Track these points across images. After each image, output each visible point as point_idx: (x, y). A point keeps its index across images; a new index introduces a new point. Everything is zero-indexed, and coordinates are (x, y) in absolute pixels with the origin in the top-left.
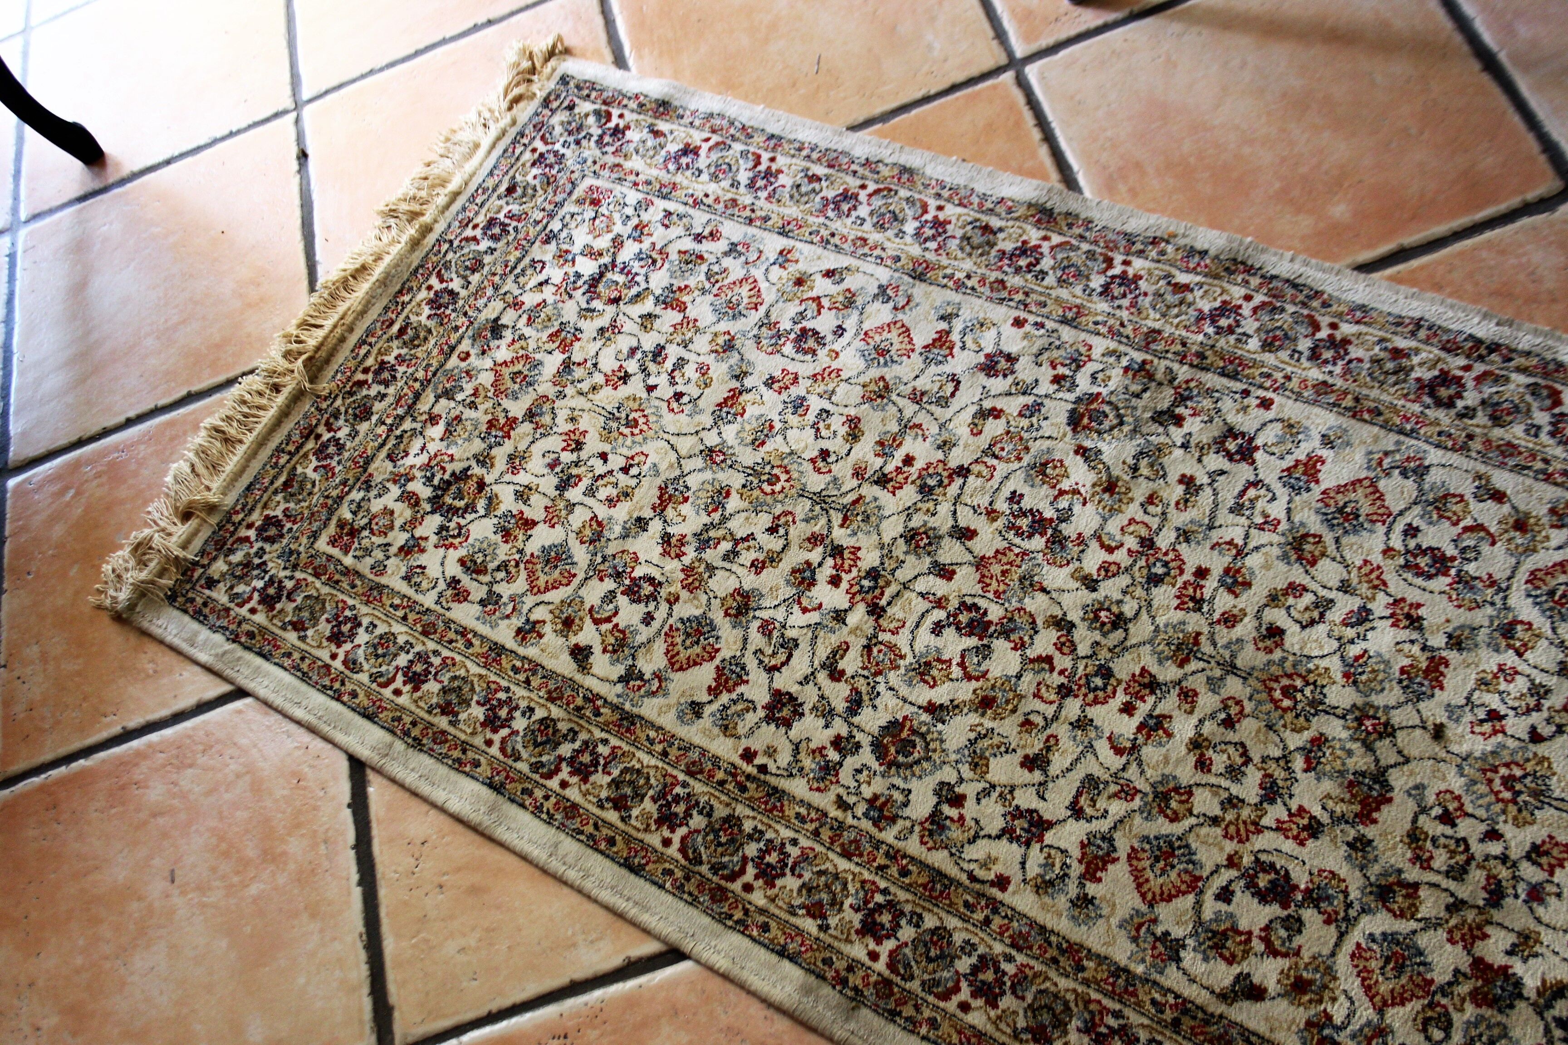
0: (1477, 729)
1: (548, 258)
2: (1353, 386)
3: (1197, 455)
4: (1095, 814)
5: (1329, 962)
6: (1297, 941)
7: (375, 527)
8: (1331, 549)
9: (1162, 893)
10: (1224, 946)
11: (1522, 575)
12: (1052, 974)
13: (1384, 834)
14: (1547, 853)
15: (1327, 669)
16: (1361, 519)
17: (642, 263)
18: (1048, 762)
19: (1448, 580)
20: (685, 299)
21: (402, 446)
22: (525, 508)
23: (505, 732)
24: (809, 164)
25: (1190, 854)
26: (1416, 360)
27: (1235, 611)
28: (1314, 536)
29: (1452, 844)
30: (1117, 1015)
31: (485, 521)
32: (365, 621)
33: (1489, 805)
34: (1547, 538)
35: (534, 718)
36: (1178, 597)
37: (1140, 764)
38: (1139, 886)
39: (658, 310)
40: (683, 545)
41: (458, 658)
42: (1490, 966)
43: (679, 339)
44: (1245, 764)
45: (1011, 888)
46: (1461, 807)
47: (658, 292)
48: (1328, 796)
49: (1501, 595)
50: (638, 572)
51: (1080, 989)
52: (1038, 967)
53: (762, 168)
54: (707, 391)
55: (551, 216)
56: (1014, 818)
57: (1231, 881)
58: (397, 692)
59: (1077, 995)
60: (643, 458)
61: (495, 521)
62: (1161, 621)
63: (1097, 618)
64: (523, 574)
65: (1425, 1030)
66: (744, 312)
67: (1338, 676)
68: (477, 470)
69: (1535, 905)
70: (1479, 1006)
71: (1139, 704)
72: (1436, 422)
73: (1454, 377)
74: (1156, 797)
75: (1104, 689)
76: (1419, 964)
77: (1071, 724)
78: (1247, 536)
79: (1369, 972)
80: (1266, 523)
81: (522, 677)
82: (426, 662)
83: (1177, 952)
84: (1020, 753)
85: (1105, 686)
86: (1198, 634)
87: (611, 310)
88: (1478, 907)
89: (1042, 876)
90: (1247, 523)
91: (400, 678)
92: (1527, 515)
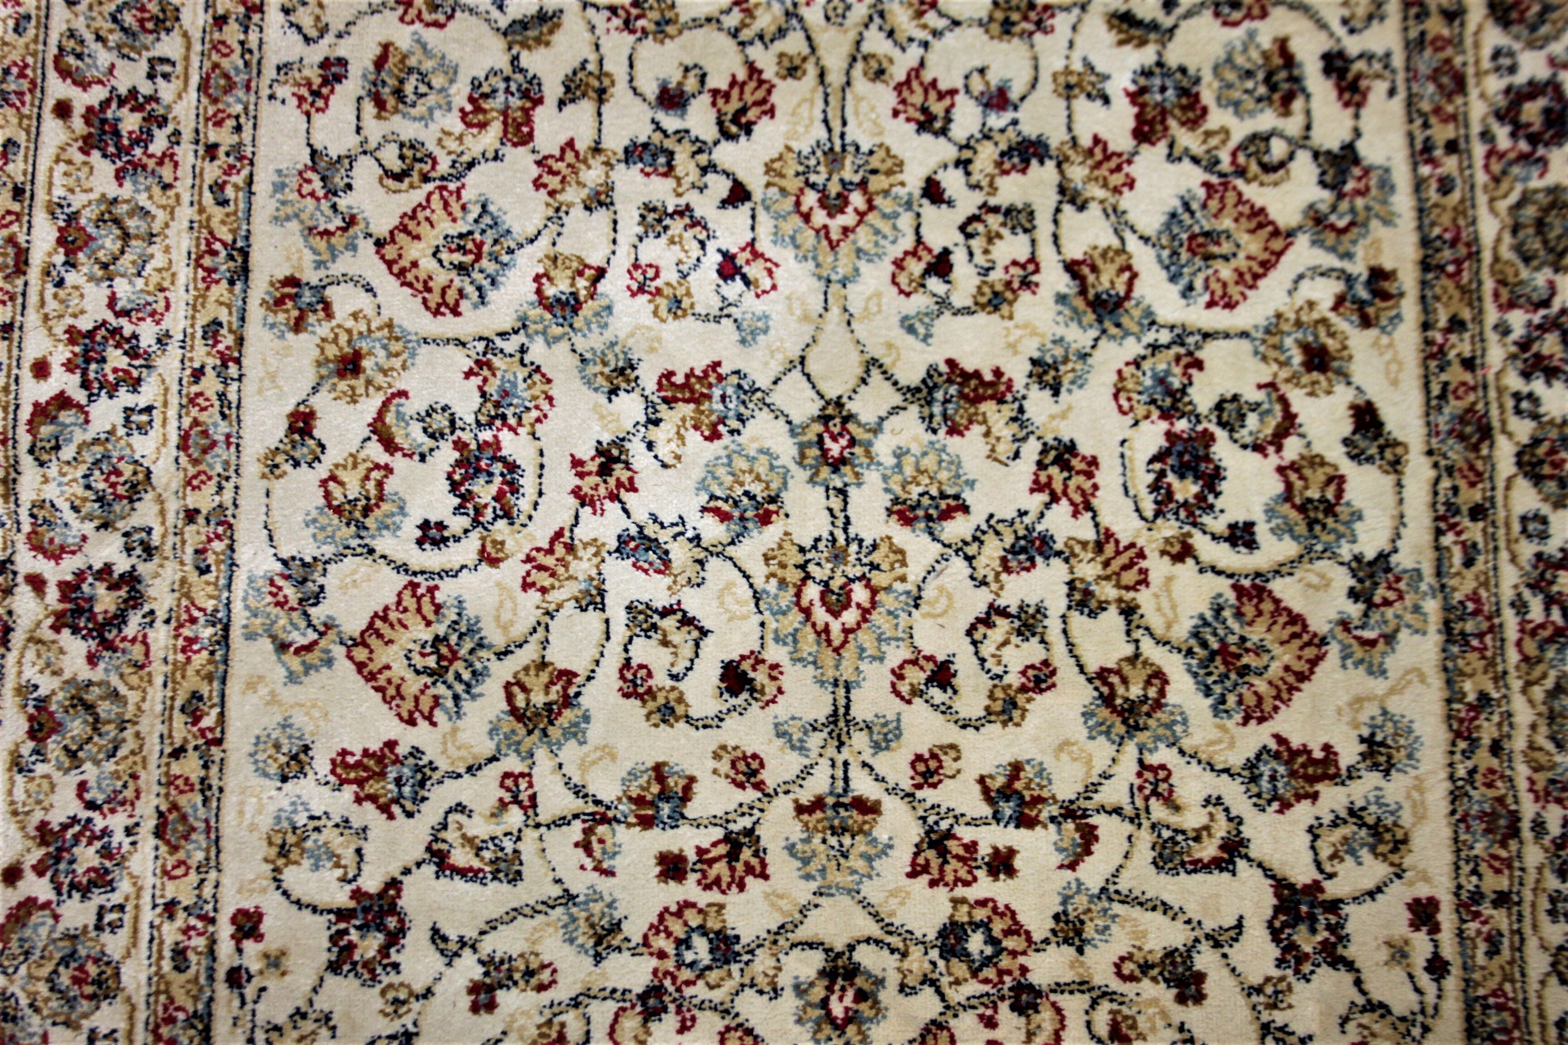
0: (766, 283)
2: (150, 777)
3: (415, 1006)
4: (1221, 817)
5: (1259, 335)
6: (1253, 395)
8: (527, 655)
9: (1295, 636)
10: (1323, 500)
11: (447, 325)
12: (1519, 743)
13: (1013, 347)
14: (924, 110)
15: (767, 558)
16: (441, 629)
18: (1170, 953)
19: (505, 436)
25: (1206, 624)
26: (47, 685)
27: (724, 766)
28: (510, 698)
29: (977, 244)
30: (1520, 606)
33: (885, 216)
34: (355, 316)
36: (742, 887)
37: (1092, 788)
38: (1303, 677)
42: (1139, 117)
44: (1003, 613)
45: (1423, 891)
46: (914, 253)
48: (992, 456)
49: (499, 342)
51: (1516, 684)
52: (1522, 771)
56: (1302, 958)
57: (1215, 537)
59: (1528, 684)
62: (804, 892)
63: (851, 1018)
65: (1282, 165)
67: (772, 534)
69: (1014, 95)
70: (1205, 111)
71: (984, 850)
72: (183, 588)
73: (63, 598)
74: (1137, 728)
75: (985, 925)
76: (1192, 213)
77: (1080, 951)
78: (562, 822)
79: (1241, 275)
80: (516, 801)
83: (1371, 564)
84: (1179, 1013)
85: (976, 926)
86: (800, 809)
88: (1059, 165)
89: (1373, 849)
90: (530, 835)
92: (319, 364)
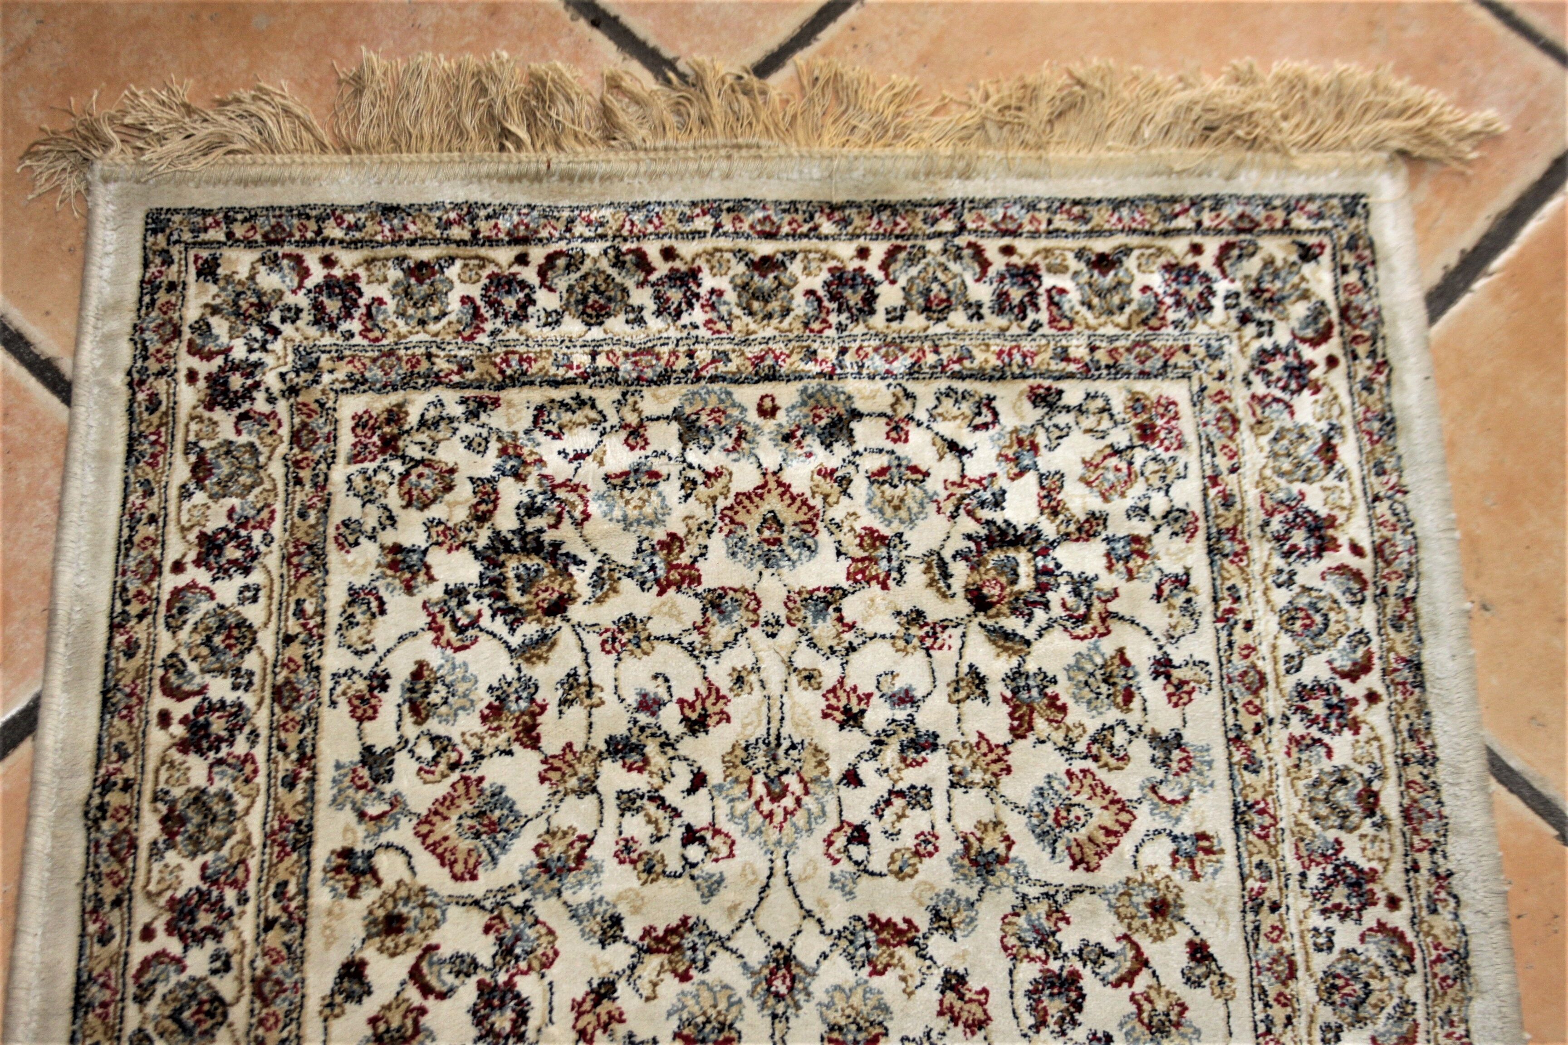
1: (1008, 421)
7: (413, 478)
17: (1071, 601)
20: (1041, 724)
21: (567, 417)
22: (552, 709)
23: (174, 946)
24: (1392, 772)
31: (505, 656)
32: (257, 577)
35: (214, 980)
39: (996, 688)
40: (605, 1027)
41: (261, 780)
43: (961, 763)
47: (1031, 666)
50: (527, 986)
53: (1349, 689)
54: (891, 879)
55: (1088, 372)
58: (165, 719)
60: (724, 851)
61: (511, 674)
64: (442, 789)
66: (1060, 846)
68: (582, 577)
81: (274, 910)
82: (231, 732)
87: (961, 607)
91: (188, 707)
